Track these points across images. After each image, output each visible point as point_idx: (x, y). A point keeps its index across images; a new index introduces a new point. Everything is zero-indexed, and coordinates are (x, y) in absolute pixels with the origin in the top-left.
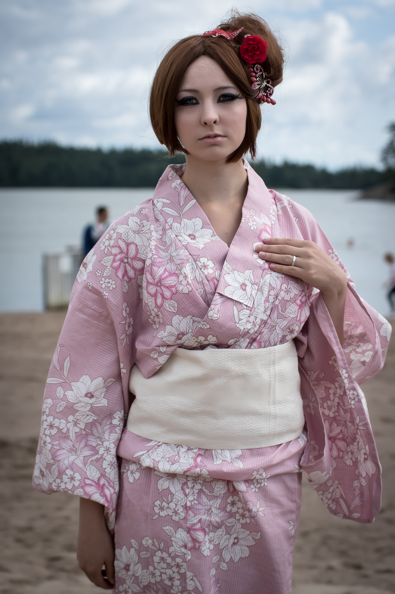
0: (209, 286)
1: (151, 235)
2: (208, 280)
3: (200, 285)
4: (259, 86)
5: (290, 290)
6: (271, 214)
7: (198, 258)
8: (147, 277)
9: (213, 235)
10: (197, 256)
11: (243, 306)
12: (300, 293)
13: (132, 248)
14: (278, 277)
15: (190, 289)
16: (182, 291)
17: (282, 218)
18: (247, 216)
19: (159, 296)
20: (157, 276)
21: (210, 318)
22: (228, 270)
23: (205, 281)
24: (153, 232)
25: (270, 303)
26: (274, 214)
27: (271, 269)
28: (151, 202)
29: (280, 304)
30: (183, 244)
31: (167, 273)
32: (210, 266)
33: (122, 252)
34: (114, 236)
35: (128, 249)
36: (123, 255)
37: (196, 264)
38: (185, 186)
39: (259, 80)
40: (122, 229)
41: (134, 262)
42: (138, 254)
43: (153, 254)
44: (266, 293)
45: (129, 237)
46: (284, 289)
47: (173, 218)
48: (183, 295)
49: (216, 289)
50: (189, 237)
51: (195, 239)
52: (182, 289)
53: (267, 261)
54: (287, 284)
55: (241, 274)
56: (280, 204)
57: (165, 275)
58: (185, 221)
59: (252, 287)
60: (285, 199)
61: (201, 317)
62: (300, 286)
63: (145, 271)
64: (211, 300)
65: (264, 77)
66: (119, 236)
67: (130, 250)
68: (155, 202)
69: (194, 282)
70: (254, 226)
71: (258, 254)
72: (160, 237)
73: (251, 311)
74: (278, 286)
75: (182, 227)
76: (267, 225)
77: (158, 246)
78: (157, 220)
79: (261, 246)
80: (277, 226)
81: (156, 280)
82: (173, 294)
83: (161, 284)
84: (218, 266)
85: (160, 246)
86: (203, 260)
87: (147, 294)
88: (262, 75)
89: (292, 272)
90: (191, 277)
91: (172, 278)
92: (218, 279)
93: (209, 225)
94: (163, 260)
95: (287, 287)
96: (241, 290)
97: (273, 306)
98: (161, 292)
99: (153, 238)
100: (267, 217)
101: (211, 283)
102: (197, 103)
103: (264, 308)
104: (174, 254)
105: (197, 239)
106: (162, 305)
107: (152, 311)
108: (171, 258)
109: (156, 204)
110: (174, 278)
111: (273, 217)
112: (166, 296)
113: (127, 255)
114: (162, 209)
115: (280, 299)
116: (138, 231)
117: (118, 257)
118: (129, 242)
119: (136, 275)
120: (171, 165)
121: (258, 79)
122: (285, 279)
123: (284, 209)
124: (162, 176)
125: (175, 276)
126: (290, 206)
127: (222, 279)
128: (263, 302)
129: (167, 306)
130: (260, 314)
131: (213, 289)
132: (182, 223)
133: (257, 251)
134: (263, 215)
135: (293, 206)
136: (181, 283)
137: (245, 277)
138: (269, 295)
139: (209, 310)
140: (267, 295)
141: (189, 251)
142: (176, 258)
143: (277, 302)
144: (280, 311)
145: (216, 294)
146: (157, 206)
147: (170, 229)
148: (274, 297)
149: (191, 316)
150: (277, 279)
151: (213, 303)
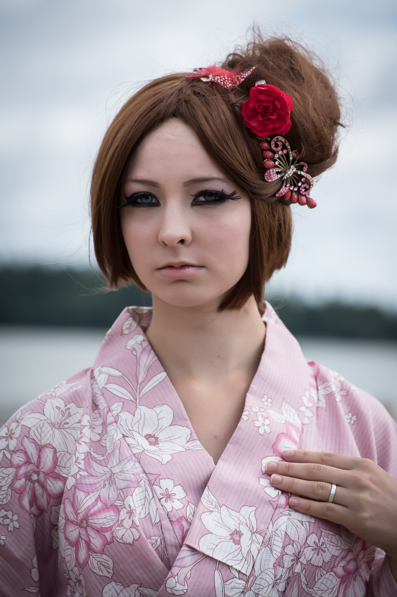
0: (172, 532)
1: (81, 433)
2: (171, 521)
3: (155, 530)
4: (279, 176)
5: (324, 546)
6: (303, 405)
7: (158, 479)
8: (66, 509)
9: (191, 439)
10: (157, 476)
11: (233, 572)
12: (343, 554)
13: (48, 456)
14: (302, 522)
15: (137, 536)
16: (122, 538)
17: (323, 413)
18: (254, 409)
19: (83, 545)
20: (83, 509)
21: (169, 591)
22: (209, 506)
23: (166, 523)
24: (87, 428)
25: (285, 570)
26: (310, 405)
27: (290, 507)
28: (89, 373)
29: (304, 572)
30: (134, 452)
31: (100, 505)
32: (178, 496)
33: (28, 462)
34: (18, 432)
35: (39, 457)
36: (30, 467)
37: (152, 490)
38: (149, 347)
39: (280, 164)
40: (32, 419)
41: (48, 481)
42: (57, 467)
43: (79, 468)
44: (277, 550)
45: (43, 435)
46: (312, 544)
47: (121, 403)
48: (123, 546)
49: (184, 538)
50: (147, 439)
51: (158, 444)
52: (123, 535)
53: (283, 492)
54: (319, 535)
55: (234, 513)
56: (324, 388)
57: (96, 508)
58: (143, 409)
59: (251, 537)
60: (335, 378)
61: (155, 588)
62: (344, 540)
63: (63, 498)
64: (175, 557)
65: (291, 158)
66: (26, 433)
67: (43, 459)
68: (96, 373)
69: (145, 523)
70: (265, 426)
71: (268, 477)
72: (98, 438)
73: (247, 582)
74: (301, 538)
75: (135, 420)
76: (292, 425)
77: (91, 455)
78: (95, 406)
79: (275, 465)
80: (314, 428)
81: (81, 516)
82: (107, 543)
83: (87, 523)
84: (192, 497)
85: (96, 455)
86: (166, 484)
87: (65, 541)
88: (287, 155)
89: (329, 513)
90: (140, 513)
91: (107, 514)
92: (189, 520)
93: (185, 419)
94: (96, 481)
95: (317, 541)
96: (231, 543)
97: (291, 575)
98: (87, 539)
99: (84, 439)
100: (294, 411)
101: (177, 527)
102: (157, 204)
103: (273, 577)
104: (116, 470)
105: (161, 444)
106: (86, 562)
107: (71, 572)
108: (111, 477)
109: (96, 377)
110: (111, 514)
111: (308, 410)
112: (94, 547)
113: (38, 466)
114: (106, 387)
115: (305, 562)
116: (61, 423)
117: (22, 471)
118: (43, 443)
119: (50, 506)
120: (131, 307)
121: (277, 163)
122: (316, 525)
123: (330, 397)
124: (113, 327)
125: (113, 510)
126: (344, 393)
127: (196, 521)
128: (271, 566)
129: (96, 565)
130: (265, 589)
131: (179, 538)
132: (137, 413)
133: (268, 473)
134: (287, 407)
135: (348, 392)
136: (121, 525)
137: (241, 518)
138: (283, 554)
139: (168, 576)
140: (279, 555)
141: (143, 465)
142: (119, 477)
143: (298, 569)
144: (304, 586)
145: (184, 548)
146: (98, 381)
147: (115, 424)
148: (292, 558)
149: (136, 586)
150: (299, 524)
151: (177, 563)
